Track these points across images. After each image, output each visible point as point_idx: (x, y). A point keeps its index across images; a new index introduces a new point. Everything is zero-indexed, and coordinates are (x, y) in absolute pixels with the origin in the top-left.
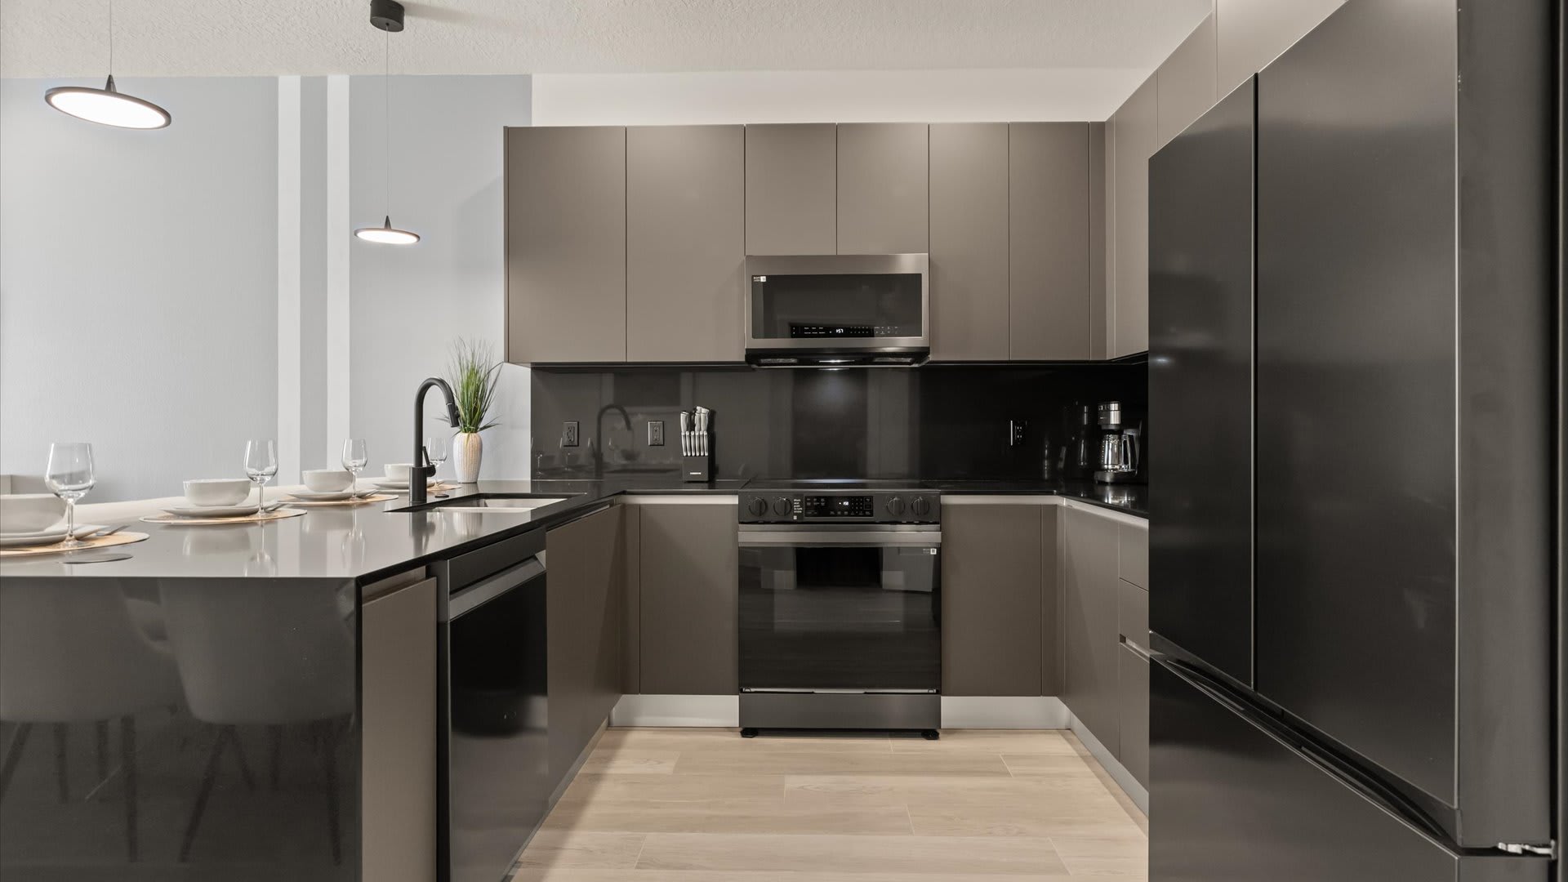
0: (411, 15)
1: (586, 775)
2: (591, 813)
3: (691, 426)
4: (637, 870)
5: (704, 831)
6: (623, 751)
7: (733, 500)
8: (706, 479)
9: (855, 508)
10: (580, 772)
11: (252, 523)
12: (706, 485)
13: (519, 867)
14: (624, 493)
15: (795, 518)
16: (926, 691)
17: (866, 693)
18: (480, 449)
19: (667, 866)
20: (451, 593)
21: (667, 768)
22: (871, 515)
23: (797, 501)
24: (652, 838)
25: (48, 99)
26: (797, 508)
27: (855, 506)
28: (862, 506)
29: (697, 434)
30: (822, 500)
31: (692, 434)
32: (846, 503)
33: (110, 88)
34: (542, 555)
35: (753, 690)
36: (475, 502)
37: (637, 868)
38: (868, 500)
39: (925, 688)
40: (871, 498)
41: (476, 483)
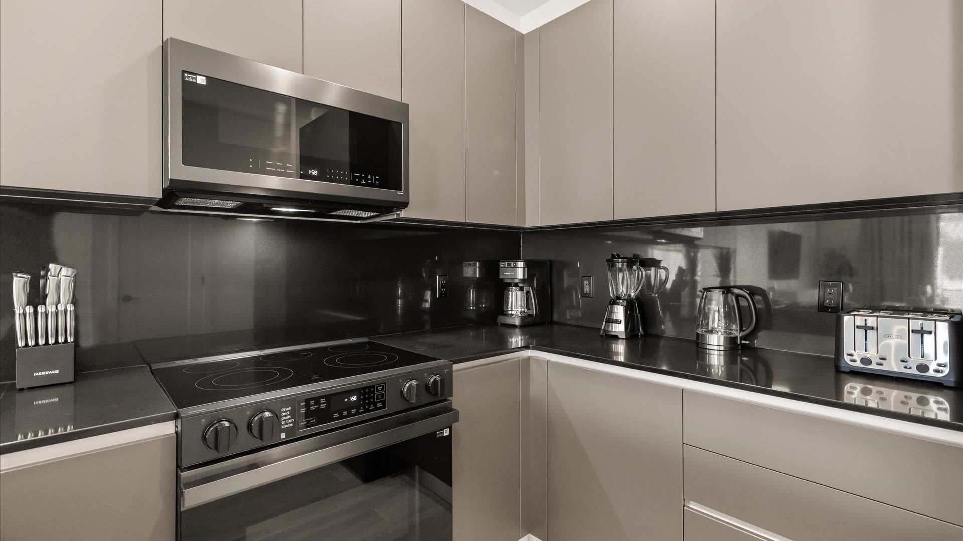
8: (70, 379)
9: (364, 402)
15: (283, 437)
22: (384, 407)
23: (285, 411)
26: (287, 421)
27: (364, 400)
28: (373, 398)
29: (51, 309)
30: (323, 400)
31: (41, 309)
32: (354, 398)
38: (380, 388)
40: (383, 385)
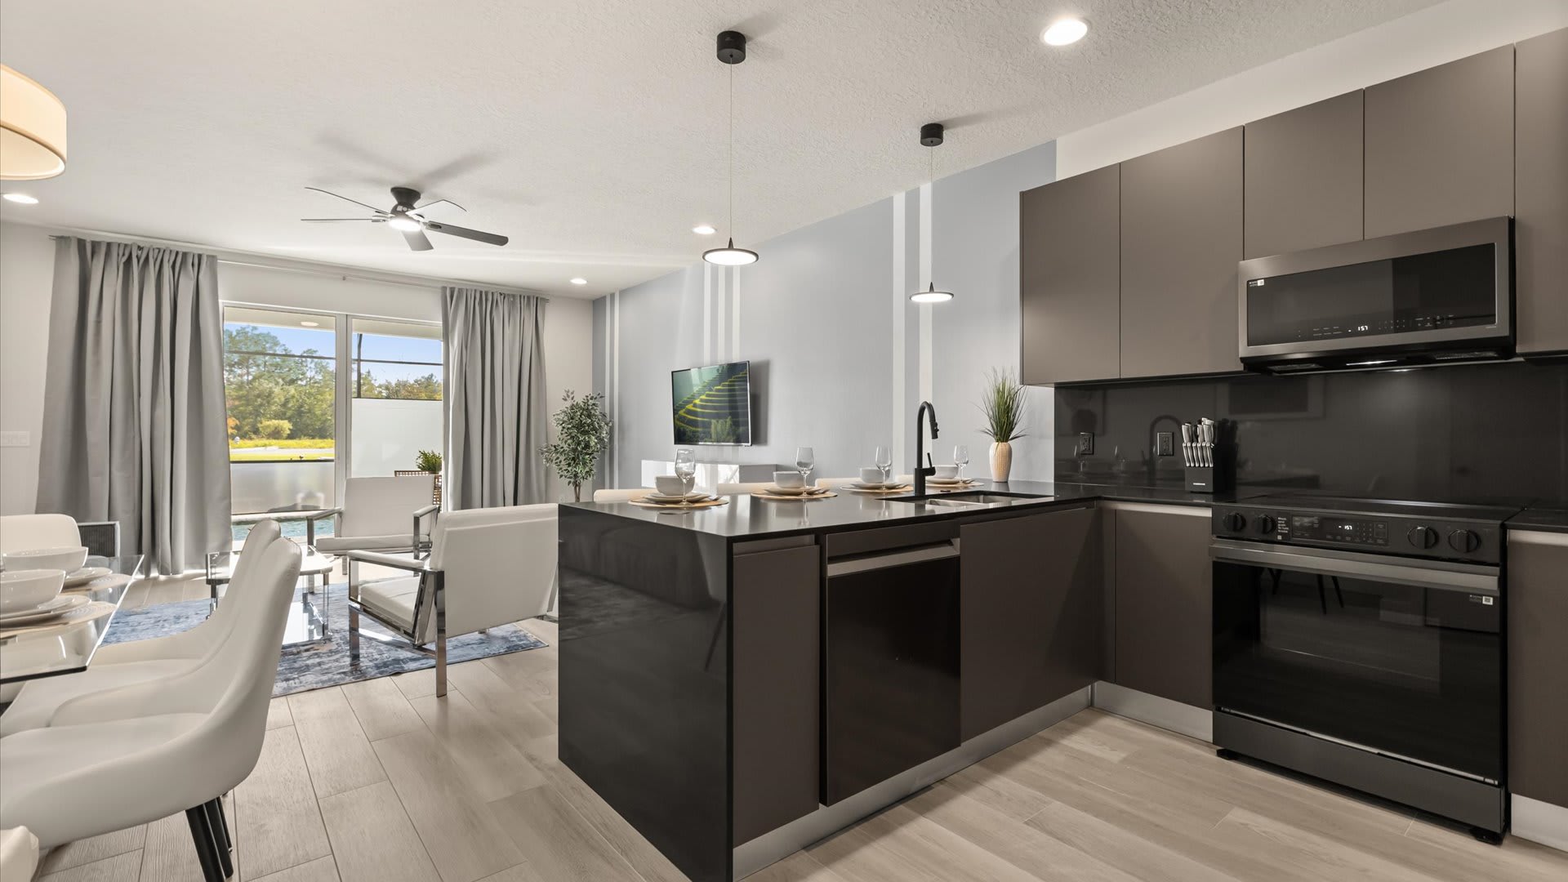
0: (948, 128)
1: (1041, 738)
2: (1023, 768)
3: (1194, 437)
4: (1025, 825)
5: (1106, 821)
6: (1088, 730)
7: (1207, 513)
8: (1211, 490)
10: (1039, 733)
11: (800, 500)
12: (1211, 496)
13: (942, 784)
14: (1100, 498)
15: (1280, 538)
16: (1481, 778)
17: (1379, 754)
18: (1009, 455)
19: (1050, 833)
20: (829, 558)
21: (1116, 757)
22: (1386, 545)
23: (1281, 520)
24: (1056, 806)
25: (704, 258)
26: (1282, 528)
27: (1361, 532)
28: (1372, 532)
29: (1199, 445)
31: (1195, 445)
32: (1348, 527)
33: (731, 247)
34: (957, 541)
35: (1232, 711)
36: (974, 497)
37: (1026, 823)
38: (1381, 526)
39: (1481, 775)
40: (1385, 523)
41: (1006, 482)
